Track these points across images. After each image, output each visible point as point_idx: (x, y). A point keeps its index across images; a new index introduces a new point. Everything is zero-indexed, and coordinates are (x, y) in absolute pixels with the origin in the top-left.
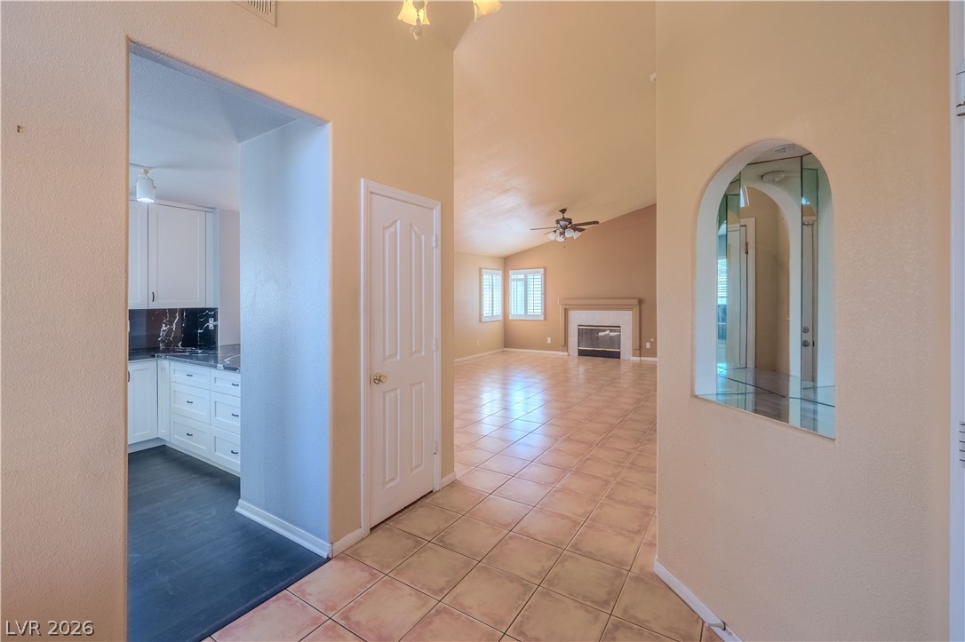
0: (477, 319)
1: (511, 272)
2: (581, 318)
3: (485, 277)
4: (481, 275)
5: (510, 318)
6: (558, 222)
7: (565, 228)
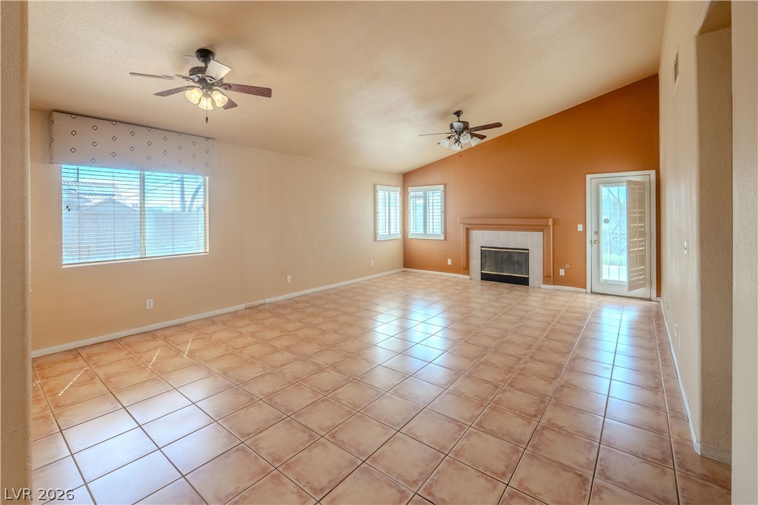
0: (372, 237)
1: (409, 188)
2: (484, 239)
3: (380, 194)
4: (375, 192)
5: (409, 237)
6: (452, 126)
7: (460, 133)
